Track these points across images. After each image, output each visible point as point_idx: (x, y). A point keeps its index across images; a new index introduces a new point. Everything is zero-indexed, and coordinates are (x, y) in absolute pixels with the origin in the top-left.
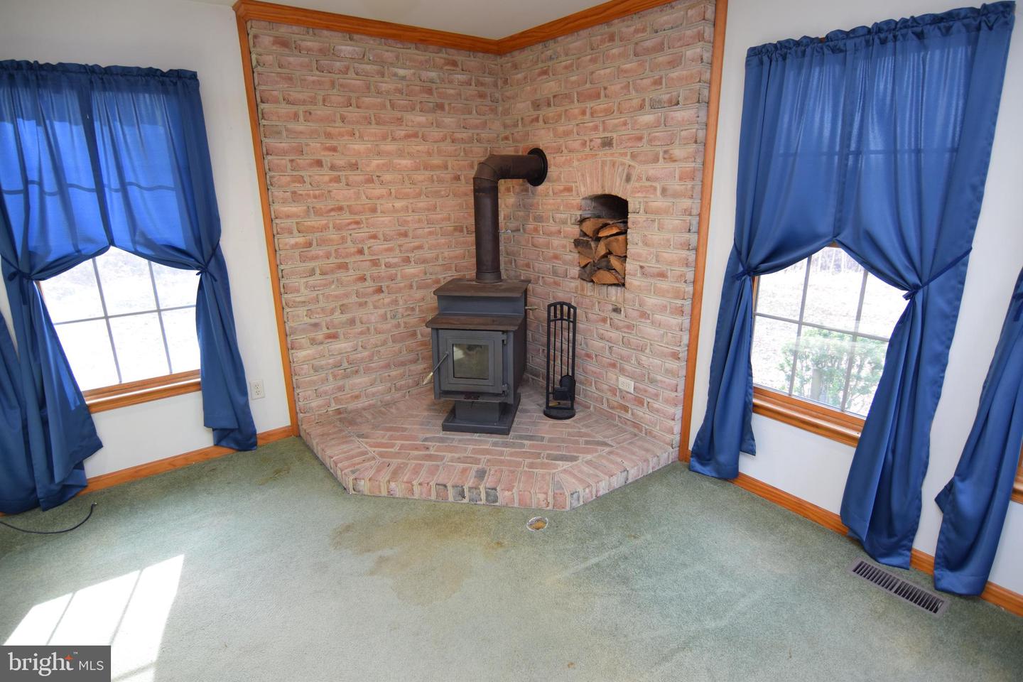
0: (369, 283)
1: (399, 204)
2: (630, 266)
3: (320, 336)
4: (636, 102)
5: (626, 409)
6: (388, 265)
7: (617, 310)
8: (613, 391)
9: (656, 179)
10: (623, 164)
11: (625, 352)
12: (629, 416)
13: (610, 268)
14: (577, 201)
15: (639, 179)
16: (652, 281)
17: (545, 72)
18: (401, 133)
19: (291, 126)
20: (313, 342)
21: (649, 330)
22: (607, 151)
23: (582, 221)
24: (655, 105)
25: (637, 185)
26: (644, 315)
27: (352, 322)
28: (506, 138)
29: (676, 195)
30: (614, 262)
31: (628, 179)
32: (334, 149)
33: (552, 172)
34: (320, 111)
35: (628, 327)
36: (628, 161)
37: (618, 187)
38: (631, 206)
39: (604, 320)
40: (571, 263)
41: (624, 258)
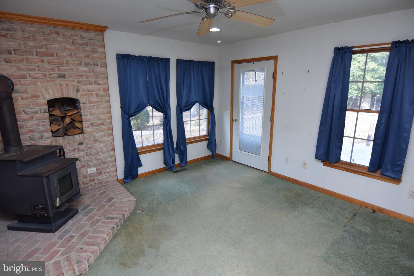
2: (85, 124)
4: (77, 62)
5: (94, 180)
7: (81, 144)
8: (86, 177)
9: (93, 91)
10: (73, 85)
11: (88, 158)
12: (96, 181)
13: (74, 127)
14: (44, 101)
15: (84, 91)
21: (99, 145)
22: (62, 79)
23: (50, 110)
24: (86, 64)
25: (83, 93)
26: (96, 141)
29: (102, 96)
30: (77, 124)
31: (78, 91)
35: (89, 148)
36: (76, 84)
37: (72, 95)
38: (81, 101)
39: (74, 150)
40: (46, 131)
41: (81, 122)
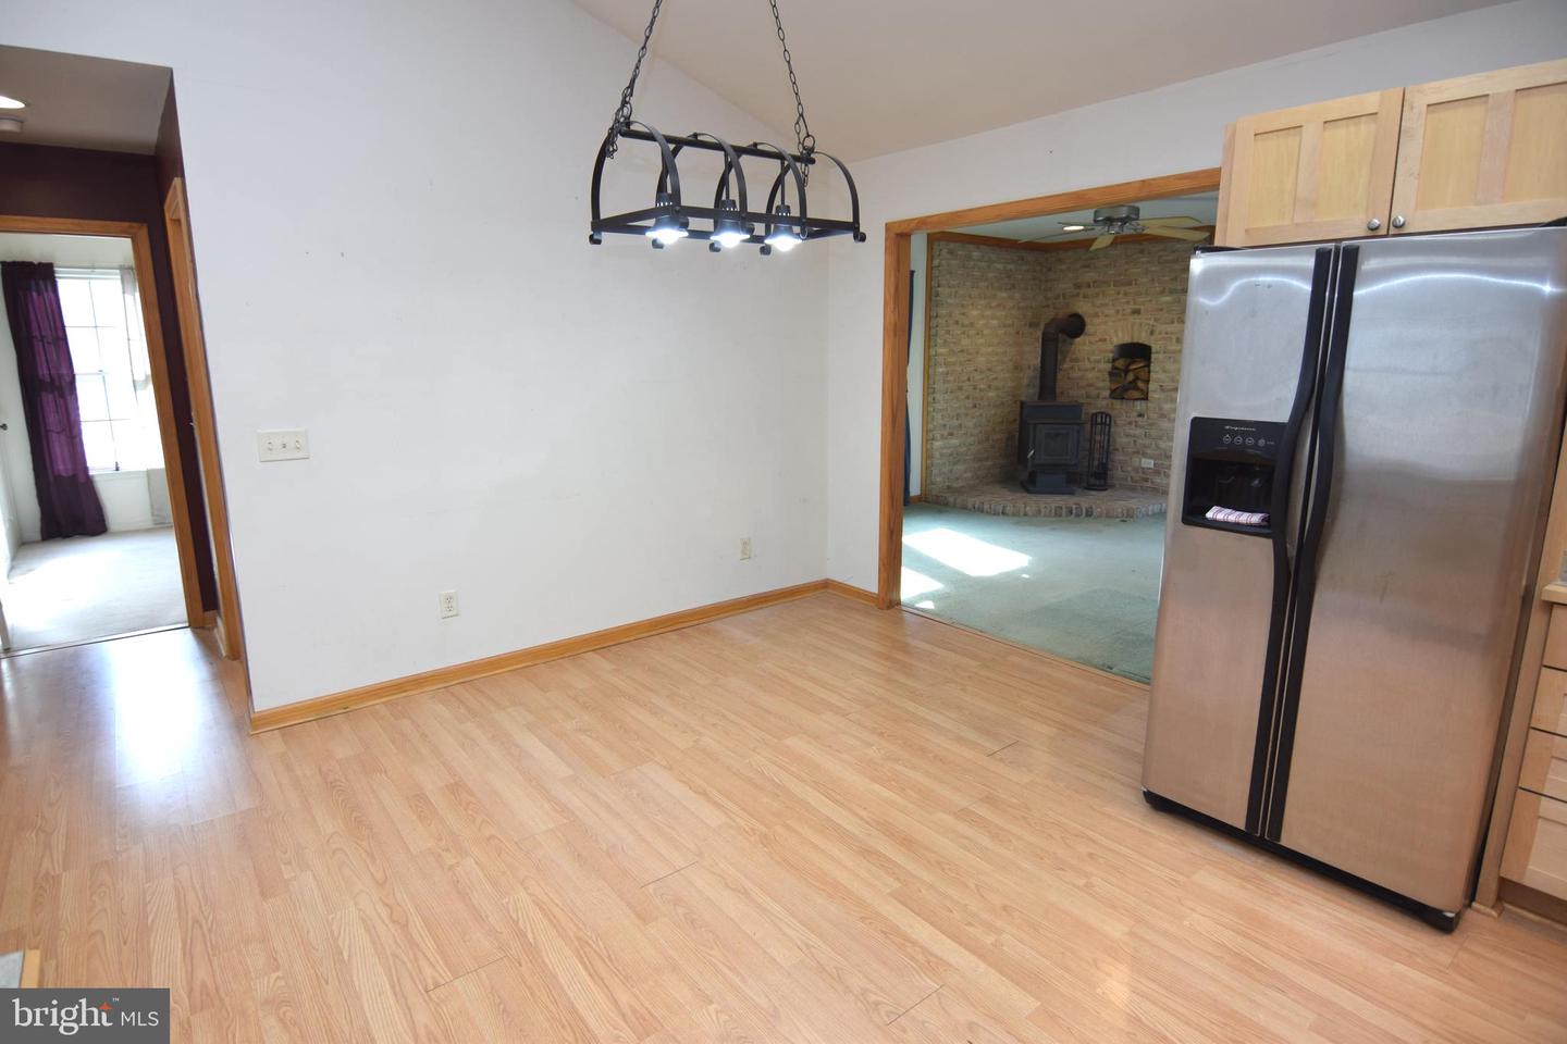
0: (970, 401)
1: (990, 349)
2: (1152, 386)
3: (946, 433)
5: (1147, 480)
6: (981, 390)
7: (1141, 415)
8: (1136, 470)
9: (1172, 333)
10: (1147, 325)
11: (1147, 442)
12: (1149, 484)
13: (1138, 389)
14: (1111, 347)
15: (1160, 333)
16: (1168, 394)
17: (1088, 266)
18: (993, 304)
19: (949, 301)
20: (943, 437)
22: (1136, 316)
23: (1114, 360)
24: (1171, 292)
25: (1160, 336)
26: (1163, 416)
27: (960, 426)
28: (1048, 306)
30: (1141, 384)
31: (1152, 333)
32: (963, 314)
33: (1089, 328)
34: (961, 292)
35: (1150, 425)
36: (1152, 322)
37: (1143, 339)
38: (1153, 350)
39: (1130, 423)
40: (1104, 388)
41: (1147, 381)
